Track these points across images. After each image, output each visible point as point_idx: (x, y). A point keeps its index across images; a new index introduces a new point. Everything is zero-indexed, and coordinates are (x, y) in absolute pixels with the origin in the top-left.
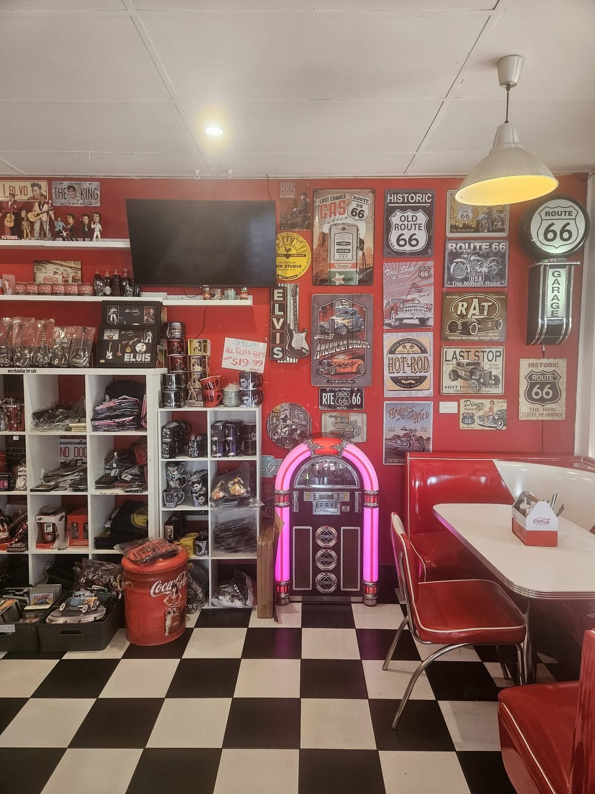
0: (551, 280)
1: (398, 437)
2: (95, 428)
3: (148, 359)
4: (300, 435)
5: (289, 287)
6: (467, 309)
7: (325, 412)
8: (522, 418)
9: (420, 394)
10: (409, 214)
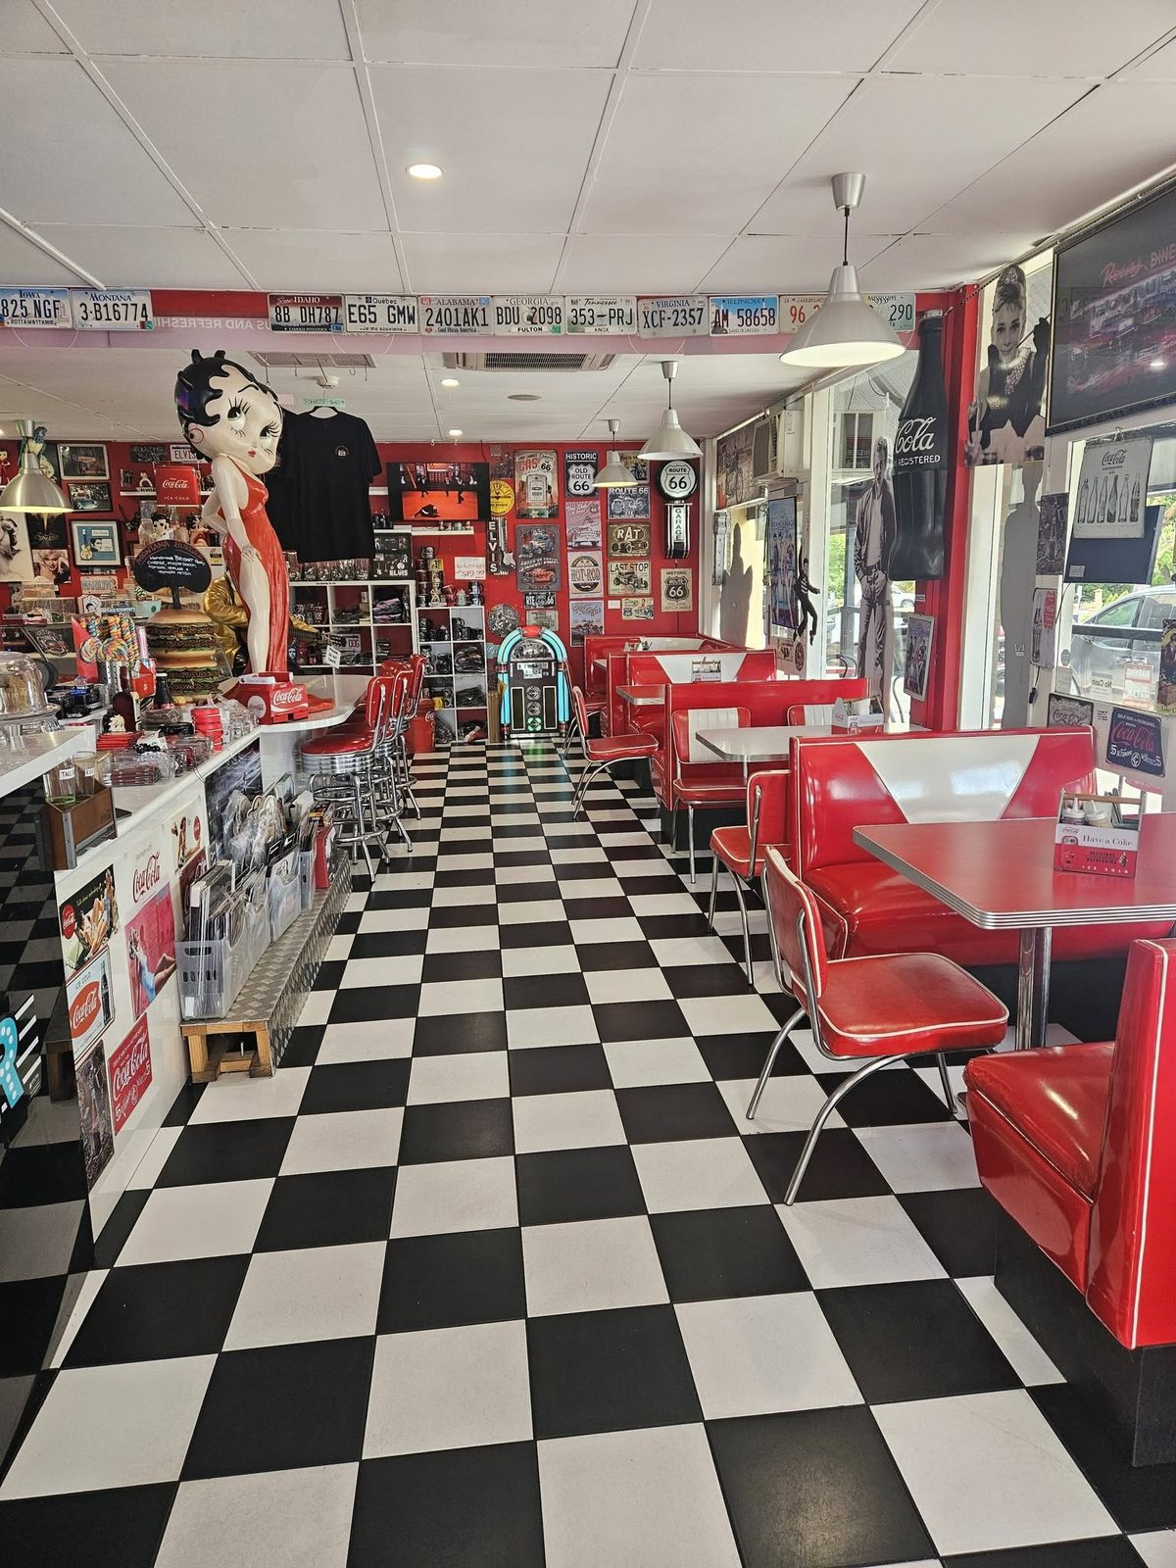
0: (674, 514)
1: (580, 626)
2: (375, 621)
3: (406, 574)
4: (511, 628)
5: (500, 520)
6: (624, 534)
7: (529, 610)
8: (664, 610)
9: (595, 596)
10: (582, 467)
